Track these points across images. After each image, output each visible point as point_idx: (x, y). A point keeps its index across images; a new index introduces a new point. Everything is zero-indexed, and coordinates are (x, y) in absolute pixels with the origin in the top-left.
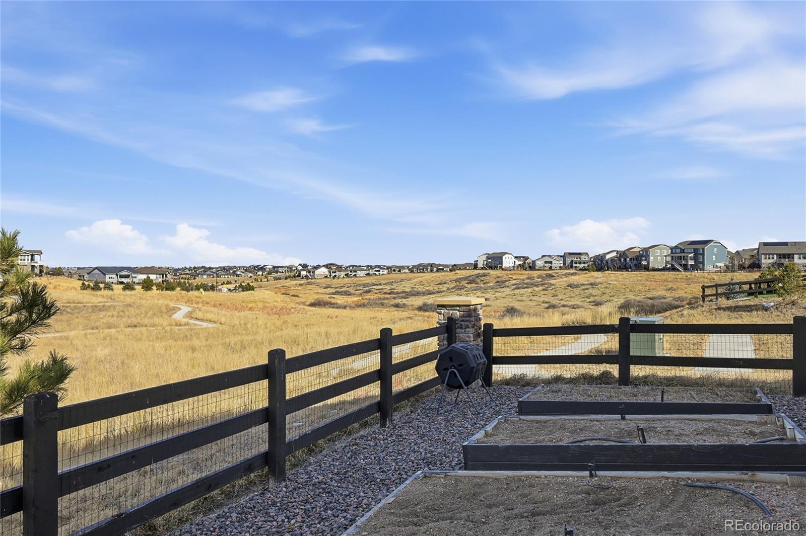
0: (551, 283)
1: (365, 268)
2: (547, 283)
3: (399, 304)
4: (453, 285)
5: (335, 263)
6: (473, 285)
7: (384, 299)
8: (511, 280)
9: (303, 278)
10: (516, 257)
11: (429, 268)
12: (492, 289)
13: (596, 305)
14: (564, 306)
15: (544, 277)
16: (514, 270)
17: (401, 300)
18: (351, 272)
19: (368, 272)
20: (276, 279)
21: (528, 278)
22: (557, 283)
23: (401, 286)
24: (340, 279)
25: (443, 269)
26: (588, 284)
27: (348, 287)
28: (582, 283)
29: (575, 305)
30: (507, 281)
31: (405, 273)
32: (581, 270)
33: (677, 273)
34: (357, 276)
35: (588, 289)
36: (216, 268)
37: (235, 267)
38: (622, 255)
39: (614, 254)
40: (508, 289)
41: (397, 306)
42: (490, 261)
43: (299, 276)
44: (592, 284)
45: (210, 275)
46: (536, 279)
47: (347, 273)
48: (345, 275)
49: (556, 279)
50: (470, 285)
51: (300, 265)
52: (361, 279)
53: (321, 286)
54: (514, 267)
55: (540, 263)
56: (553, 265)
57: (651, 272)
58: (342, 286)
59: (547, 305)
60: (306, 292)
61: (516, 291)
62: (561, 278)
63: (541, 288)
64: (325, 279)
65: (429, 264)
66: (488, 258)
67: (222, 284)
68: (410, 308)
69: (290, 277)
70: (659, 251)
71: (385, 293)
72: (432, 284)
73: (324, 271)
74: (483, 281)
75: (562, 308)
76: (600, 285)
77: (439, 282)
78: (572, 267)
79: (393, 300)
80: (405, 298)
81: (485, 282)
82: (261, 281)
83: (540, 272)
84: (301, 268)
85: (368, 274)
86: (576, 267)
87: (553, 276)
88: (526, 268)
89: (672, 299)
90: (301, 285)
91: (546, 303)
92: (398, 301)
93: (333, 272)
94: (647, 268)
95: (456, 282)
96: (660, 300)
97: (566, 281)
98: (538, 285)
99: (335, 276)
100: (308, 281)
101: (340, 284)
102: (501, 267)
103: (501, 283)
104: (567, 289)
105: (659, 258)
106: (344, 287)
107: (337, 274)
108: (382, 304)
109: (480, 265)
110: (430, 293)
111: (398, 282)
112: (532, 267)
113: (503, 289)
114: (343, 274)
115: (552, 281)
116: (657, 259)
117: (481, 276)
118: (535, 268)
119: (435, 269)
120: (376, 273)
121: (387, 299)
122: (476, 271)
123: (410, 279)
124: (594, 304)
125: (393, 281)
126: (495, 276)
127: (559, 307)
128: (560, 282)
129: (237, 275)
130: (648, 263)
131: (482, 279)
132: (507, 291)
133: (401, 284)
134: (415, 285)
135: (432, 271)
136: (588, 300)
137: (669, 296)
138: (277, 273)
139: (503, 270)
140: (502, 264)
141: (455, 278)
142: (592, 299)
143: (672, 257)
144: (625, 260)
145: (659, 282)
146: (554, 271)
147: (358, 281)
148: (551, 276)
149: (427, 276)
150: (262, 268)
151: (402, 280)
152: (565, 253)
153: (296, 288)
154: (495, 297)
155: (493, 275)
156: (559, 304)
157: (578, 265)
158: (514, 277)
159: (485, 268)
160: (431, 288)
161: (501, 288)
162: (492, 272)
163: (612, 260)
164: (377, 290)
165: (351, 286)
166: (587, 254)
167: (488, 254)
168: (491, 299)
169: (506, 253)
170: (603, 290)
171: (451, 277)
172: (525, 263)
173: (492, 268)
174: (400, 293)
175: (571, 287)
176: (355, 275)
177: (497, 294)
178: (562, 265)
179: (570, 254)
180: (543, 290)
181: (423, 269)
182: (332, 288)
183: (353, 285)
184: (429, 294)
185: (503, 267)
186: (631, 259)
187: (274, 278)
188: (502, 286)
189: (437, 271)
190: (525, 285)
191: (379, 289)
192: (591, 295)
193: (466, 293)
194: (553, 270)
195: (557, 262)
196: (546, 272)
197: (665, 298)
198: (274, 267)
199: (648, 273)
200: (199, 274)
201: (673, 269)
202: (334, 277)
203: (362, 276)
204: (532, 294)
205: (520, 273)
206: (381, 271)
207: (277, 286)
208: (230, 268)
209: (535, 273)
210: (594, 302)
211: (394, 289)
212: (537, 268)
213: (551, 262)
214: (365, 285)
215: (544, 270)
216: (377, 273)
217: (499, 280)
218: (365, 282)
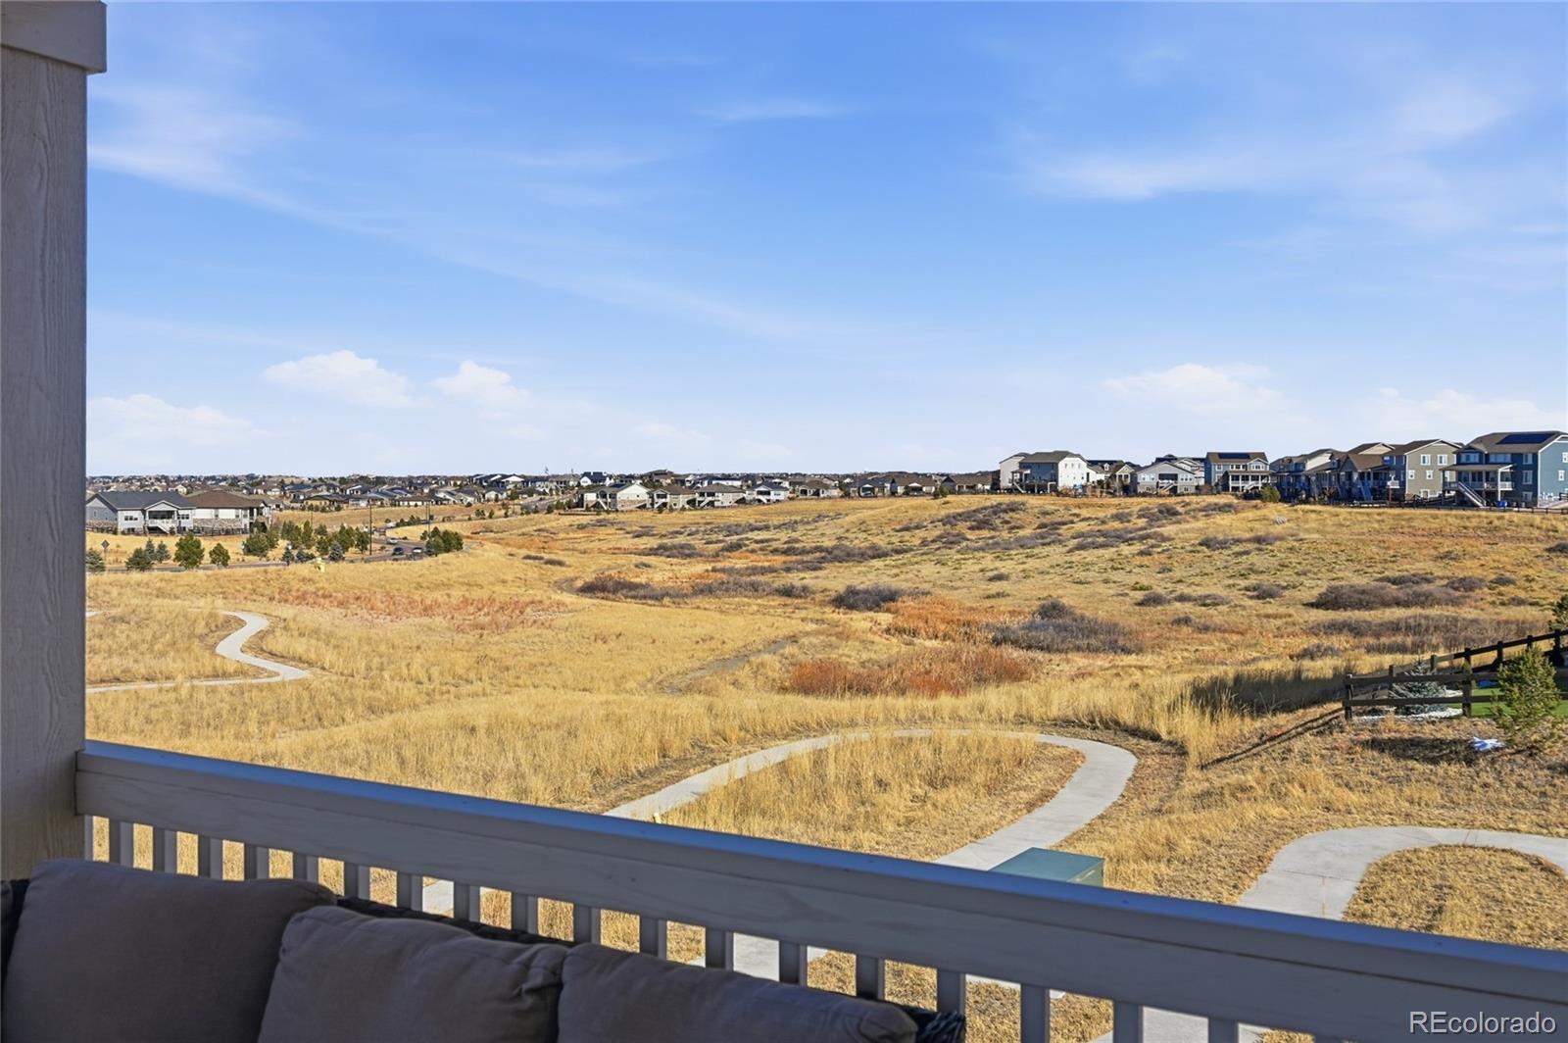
0: (1162, 535)
1: (738, 483)
2: (1155, 533)
3: (793, 587)
4: (937, 533)
5: (670, 470)
6: (986, 533)
7: (764, 571)
8: (1076, 520)
9: (588, 509)
10: (1092, 464)
11: (888, 485)
12: (1022, 546)
13: (1258, 597)
14: (1182, 598)
15: (1153, 514)
16: (1084, 495)
17: (802, 575)
18: (702, 495)
19: (741, 495)
20: (527, 510)
21: (1118, 517)
22: (1177, 534)
23: (815, 533)
24: (674, 514)
25: (919, 489)
26: (1248, 540)
27: (689, 535)
28: (1236, 537)
29: (1208, 596)
30: (1064, 524)
31: (830, 498)
32: (1247, 496)
33: (1469, 513)
34: (716, 504)
35: (1247, 553)
36: (392, 480)
37: (434, 478)
38: (1342, 462)
39: (1325, 459)
40: (1059, 549)
41: (787, 592)
42: (1028, 472)
43: (580, 504)
44: (1258, 540)
45: (375, 500)
46: (1133, 519)
47: (691, 497)
48: (689, 502)
49: (1179, 522)
50: (977, 532)
51: (586, 474)
52: (725, 512)
53: (629, 529)
54: (1084, 487)
55: (1146, 479)
56: (1180, 484)
57: (1407, 511)
58: (677, 532)
59: (1139, 595)
60: (591, 545)
61: (1076, 557)
62: (1194, 517)
63: (1137, 547)
64: (640, 512)
65: (889, 474)
66: (1023, 465)
67: (398, 525)
68: (819, 597)
69: (559, 506)
70: (1428, 457)
71: (775, 551)
72: (887, 529)
73: (636, 492)
74: (1007, 522)
75: (1178, 605)
76: (1278, 543)
77: (905, 523)
78: (1226, 488)
79: (784, 574)
80: (815, 569)
81: (1013, 524)
82: (490, 517)
83: (1147, 499)
84: (589, 482)
85: (742, 501)
86: (1235, 489)
87: (1176, 513)
88: (1115, 491)
89: (1445, 582)
90: (581, 527)
91: (1141, 589)
92: (795, 579)
93: (659, 496)
94: (1398, 499)
95: (944, 525)
96: (1416, 588)
97: (1199, 530)
98: (1131, 539)
99: (665, 504)
100: (601, 517)
101: (674, 524)
102: (1054, 489)
103: (1049, 532)
104: (1198, 552)
105: (1428, 473)
106: (681, 533)
107: (668, 500)
108: (755, 587)
109: (1005, 482)
110: (878, 554)
111: (808, 523)
112: (1129, 490)
113: (1047, 549)
114: (682, 500)
115: (1168, 530)
116: (1423, 478)
117: (1005, 511)
118: (1135, 491)
119: (900, 490)
120: (761, 497)
121: (772, 570)
122: (993, 497)
123: (838, 515)
124: (1255, 593)
125: (799, 518)
126: (1036, 510)
127: (1169, 602)
128: (1184, 532)
129: (439, 501)
130: (1403, 484)
131: (1007, 517)
132: (1056, 553)
133: (816, 529)
134: (848, 531)
135: (893, 493)
136: (1243, 583)
137: (1440, 574)
138: (531, 495)
139: (1059, 494)
140: (1056, 480)
141: (943, 513)
142: (1253, 580)
143: (1459, 473)
144: (1349, 476)
145: (1423, 536)
146: (1179, 499)
147: (717, 517)
148: (1170, 512)
149: (881, 507)
150: (498, 482)
151: (820, 517)
152: (1208, 454)
153: (572, 535)
154: (1024, 571)
155: (1032, 508)
156: (1171, 593)
157: (1240, 484)
158: (1084, 513)
159: (1016, 489)
160: (881, 542)
161: (1043, 544)
162: (1033, 501)
163: (1319, 473)
164: (757, 542)
165: (697, 532)
166: (1262, 456)
167: (1025, 455)
168: (1013, 577)
169: (1064, 454)
170: (1283, 556)
171: (934, 512)
172: (1113, 477)
173: (1033, 492)
174: (808, 553)
175: (1208, 547)
176: (711, 503)
177: (1031, 563)
178: (1202, 482)
179: (1223, 456)
180: (1142, 553)
181: (872, 490)
182: (653, 535)
183: (702, 529)
184: (874, 557)
185: (1060, 489)
186: (1362, 475)
187: (523, 507)
188: (1048, 540)
189: (907, 494)
190: (1101, 540)
191: (762, 541)
192: (1252, 570)
193: (959, 556)
194: (1179, 495)
195: (1189, 476)
196: (1161, 501)
197: (1428, 581)
198: (527, 480)
199: (1397, 511)
200: (351, 496)
201: (1462, 502)
202: (660, 509)
203: (727, 504)
204: (1110, 564)
205: (1099, 501)
206: (772, 493)
207: (524, 530)
208: (425, 481)
209: (1135, 504)
210: (1255, 589)
211: (797, 541)
212: (1140, 490)
213: (1175, 477)
214: (730, 530)
215: (1158, 496)
216: (764, 498)
217: (1046, 520)
218: (733, 521)
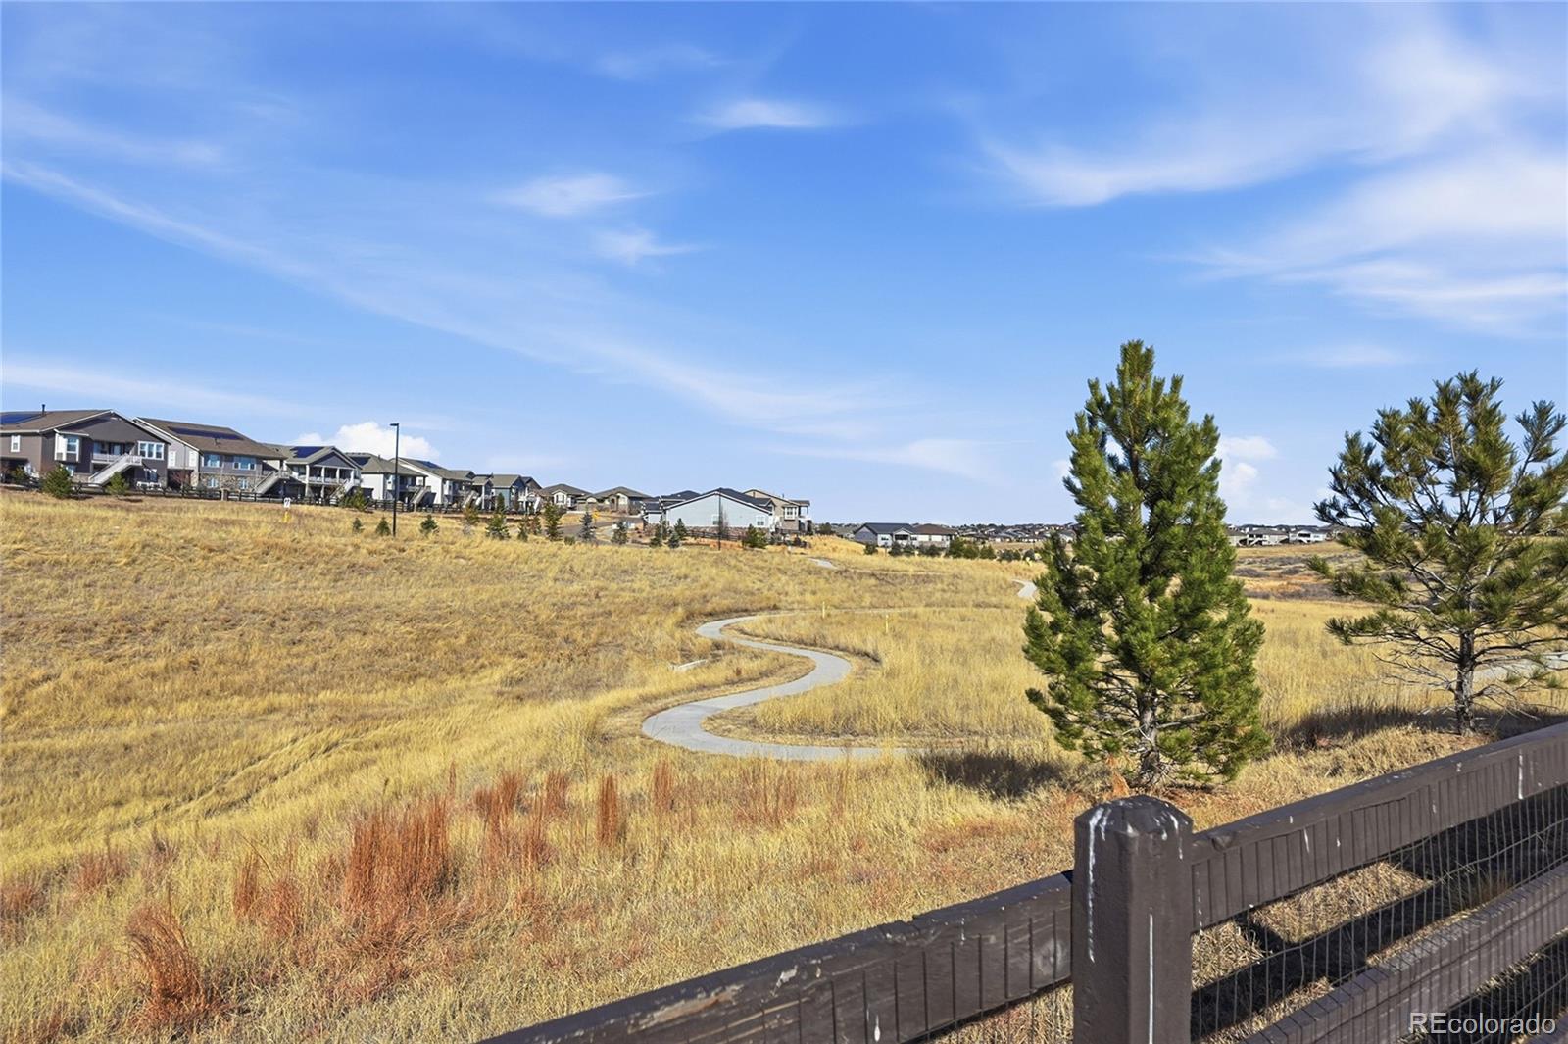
18: (1251, 536)
19: (1285, 537)
34: (1264, 544)
36: (1015, 527)
45: (1005, 538)
47: (1242, 538)
52: (1272, 549)
85: (1286, 542)
120: (1302, 539)
147: (1266, 552)
176: (1260, 543)
200: (989, 536)
203: (1273, 543)
206: (1314, 535)
208: (1034, 528)
216: (1305, 540)
218: (1280, 555)
